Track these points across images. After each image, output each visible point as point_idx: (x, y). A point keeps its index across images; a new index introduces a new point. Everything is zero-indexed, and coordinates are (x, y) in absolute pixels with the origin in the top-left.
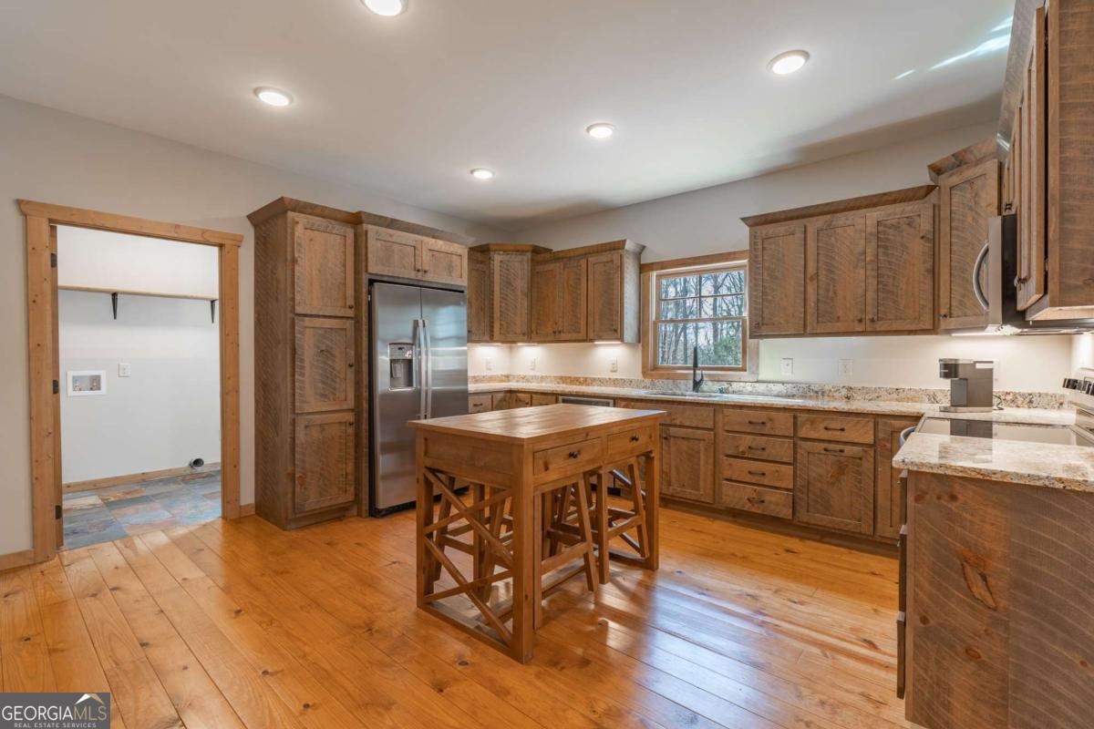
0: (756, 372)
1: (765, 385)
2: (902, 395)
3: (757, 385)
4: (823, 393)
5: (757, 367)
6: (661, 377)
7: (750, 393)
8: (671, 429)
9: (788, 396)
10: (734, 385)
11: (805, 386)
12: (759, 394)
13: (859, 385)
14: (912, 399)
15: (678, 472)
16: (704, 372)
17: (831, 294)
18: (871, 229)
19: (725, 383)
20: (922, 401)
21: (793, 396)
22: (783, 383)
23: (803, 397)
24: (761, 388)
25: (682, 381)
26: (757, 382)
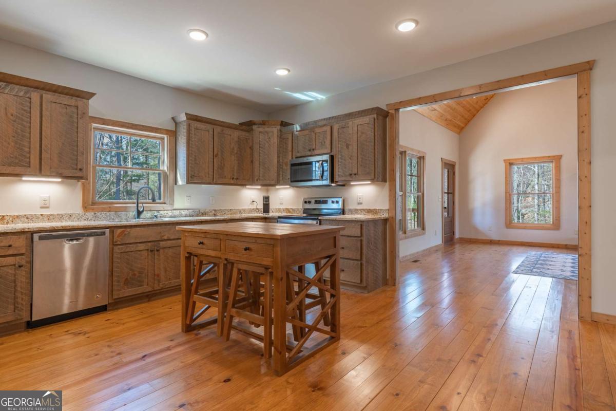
0: (172, 204)
1: (178, 211)
2: (232, 212)
3: (174, 211)
4: (205, 213)
5: (174, 201)
6: (103, 210)
7: (171, 217)
8: (161, 243)
9: (190, 216)
10: (161, 212)
11: (198, 210)
12: (175, 217)
13: (219, 209)
14: (235, 213)
15: (166, 270)
16: (144, 205)
17: (223, 165)
18: (236, 139)
19: (155, 212)
20: (237, 214)
21: (193, 216)
22: (188, 210)
23: (197, 216)
24: (176, 213)
25: (123, 213)
26: (174, 210)
